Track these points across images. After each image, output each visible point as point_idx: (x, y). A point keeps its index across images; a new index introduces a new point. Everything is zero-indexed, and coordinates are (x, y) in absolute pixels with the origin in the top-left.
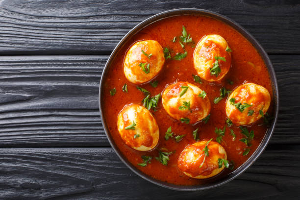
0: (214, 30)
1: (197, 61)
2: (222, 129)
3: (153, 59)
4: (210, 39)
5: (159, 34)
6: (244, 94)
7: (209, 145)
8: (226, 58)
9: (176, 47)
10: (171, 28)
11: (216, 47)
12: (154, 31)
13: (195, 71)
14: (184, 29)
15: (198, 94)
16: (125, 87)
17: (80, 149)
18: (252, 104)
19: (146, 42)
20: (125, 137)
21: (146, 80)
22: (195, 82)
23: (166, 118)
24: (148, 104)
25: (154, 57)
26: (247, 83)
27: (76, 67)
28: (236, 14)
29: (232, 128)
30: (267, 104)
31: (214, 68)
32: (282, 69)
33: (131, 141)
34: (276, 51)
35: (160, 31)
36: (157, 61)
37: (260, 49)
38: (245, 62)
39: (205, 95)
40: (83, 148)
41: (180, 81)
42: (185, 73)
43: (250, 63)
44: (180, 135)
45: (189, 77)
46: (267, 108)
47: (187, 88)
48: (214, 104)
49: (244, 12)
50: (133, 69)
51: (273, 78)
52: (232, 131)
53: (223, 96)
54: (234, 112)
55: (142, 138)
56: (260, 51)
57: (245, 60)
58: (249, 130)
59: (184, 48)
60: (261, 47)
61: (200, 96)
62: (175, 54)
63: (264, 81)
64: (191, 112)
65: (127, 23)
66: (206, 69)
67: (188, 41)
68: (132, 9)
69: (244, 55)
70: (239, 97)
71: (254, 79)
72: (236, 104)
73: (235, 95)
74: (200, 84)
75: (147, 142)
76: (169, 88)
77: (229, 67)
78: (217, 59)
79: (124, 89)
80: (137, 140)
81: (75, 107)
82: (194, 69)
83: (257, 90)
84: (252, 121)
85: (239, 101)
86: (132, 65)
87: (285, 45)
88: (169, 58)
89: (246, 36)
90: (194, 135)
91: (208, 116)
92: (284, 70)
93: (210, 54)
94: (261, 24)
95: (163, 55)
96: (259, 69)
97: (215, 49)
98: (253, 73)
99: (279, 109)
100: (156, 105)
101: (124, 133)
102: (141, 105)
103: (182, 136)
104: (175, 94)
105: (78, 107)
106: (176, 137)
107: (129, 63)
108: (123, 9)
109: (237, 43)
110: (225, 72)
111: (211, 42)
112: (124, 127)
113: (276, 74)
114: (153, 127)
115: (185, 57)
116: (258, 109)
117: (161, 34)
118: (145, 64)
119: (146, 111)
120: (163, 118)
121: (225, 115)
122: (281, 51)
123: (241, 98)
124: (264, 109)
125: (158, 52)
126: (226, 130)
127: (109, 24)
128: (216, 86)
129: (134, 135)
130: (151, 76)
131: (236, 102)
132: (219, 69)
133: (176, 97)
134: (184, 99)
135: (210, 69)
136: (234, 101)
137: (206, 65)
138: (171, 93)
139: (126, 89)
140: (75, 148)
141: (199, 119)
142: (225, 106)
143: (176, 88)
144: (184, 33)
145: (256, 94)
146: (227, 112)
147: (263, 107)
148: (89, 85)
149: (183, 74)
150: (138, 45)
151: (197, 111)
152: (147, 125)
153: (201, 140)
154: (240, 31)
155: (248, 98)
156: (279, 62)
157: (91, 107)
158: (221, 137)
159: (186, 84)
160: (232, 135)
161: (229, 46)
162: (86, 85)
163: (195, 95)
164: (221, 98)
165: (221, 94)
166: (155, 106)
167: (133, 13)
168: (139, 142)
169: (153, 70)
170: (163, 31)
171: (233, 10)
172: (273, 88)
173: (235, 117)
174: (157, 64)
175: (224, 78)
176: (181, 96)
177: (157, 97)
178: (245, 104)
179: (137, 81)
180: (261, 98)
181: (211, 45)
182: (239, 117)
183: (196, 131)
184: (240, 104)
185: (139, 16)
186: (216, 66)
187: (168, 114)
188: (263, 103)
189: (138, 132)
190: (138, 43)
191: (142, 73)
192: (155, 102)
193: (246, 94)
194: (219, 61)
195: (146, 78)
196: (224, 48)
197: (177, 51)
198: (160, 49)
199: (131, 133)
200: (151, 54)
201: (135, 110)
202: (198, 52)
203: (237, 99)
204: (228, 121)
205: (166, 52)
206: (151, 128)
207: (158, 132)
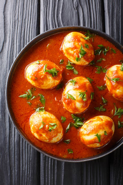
1: (46, 87)
5: (25, 115)
9: (35, 102)
10: (20, 106)
14: (20, 96)
35: (23, 115)
48: (78, 73)
55: (107, 129)
67: (30, 93)
107: (49, 139)
131: (78, 57)
144: (24, 95)
160: (101, 61)
168: (109, 131)
170: (22, 112)
174: (50, 118)
179: (62, 133)
182: (89, 55)
206: (99, 122)
207: (101, 117)
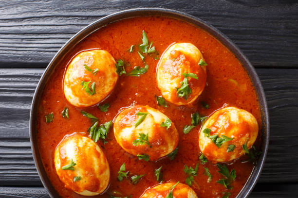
0: (185, 37)
2: (194, 167)
3: (100, 75)
4: (178, 49)
5: (111, 42)
6: (222, 122)
7: (175, 189)
8: (198, 75)
9: (134, 59)
10: (127, 33)
11: (185, 60)
12: (106, 38)
13: (159, 91)
14: (144, 34)
15: (161, 123)
16: (65, 112)
17: (11, 188)
18: (232, 137)
19: (92, 53)
20: (64, 178)
21: (92, 103)
22: (159, 105)
23: (120, 152)
24: (96, 135)
25: (101, 73)
26: (228, 106)
27: (6, 84)
28: (215, 15)
29: (207, 165)
30: (254, 136)
31: (182, 88)
32: (275, 87)
33: (70, 183)
34: (268, 63)
35: (112, 38)
36: (105, 78)
37: (246, 62)
38: (225, 79)
39: (169, 125)
40: (15, 188)
41: (138, 103)
42: (145, 93)
43: (232, 81)
44: (138, 175)
45: (150, 98)
46: (253, 140)
47: (146, 115)
48: (184, 134)
49: (226, 14)
50: (73, 89)
51: (262, 101)
52: (207, 170)
53: (195, 124)
54: (209, 145)
55: (85, 182)
56: (245, 65)
57: (225, 77)
58: (230, 168)
59: (144, 60)
60: (246, 60)
61: (164, 126)
62: (132, 69)
63: (250, 104)
64: (151, 147)
65: (72, 27)
66: (172, 89)
67: (149, 51)
68: (79, 9)
69: (224, 70)
70: (216, 127)
71: (237, 101)
72: (211, 137)
73: (211, 124)
74: (164, 108)
75: (91, 186)
76: (122, 114)
77: (204, 86)
78: (187, 76)
79: (64, 114)
80: (78, 183)
81: (5, 136)
82: (157, 88)
83: (240, 117)
84: (233, 157)
85: (215, 132)
86: (73, 83)
87: (279, 56)
88: (123, 74)
89: (226, 44)
90: (157, 175)
91: (174, 150)
92: (277, 89)
93: (177, 69)
94: (248, 29)
95: (114, 70)
96: (244, 88)
97: (184, 63)
98: (235, 93)
99: (270, 138)
100: (105, 135)
101: (62, 174)
102: (86, 135)
103: (141, 176)
104: (129, 122)
105: (8, 136)
106: (133, 178)
107: (69, 82)
108: (68, 9)
109: (215, 54)
110: (198, 93)
111: (179, 53)
112: (61, 166)
113: (266, 94)
114: (100, 166)
115: (146, 73)
116: (241, 143)
117: (114, 42)
118: (89, 82)
119: (91, 144)
120: (116, 153)
121: (198, 149)
122: (273, 63)
123: (218, 128)
124: (249, 142)
125: (108, 66)
126: (198, 168)
127: (48, 28)
128: (186, 110)
129: (73, 177)
130: (98, 97)
131: (211, 133)
132: (189, 89)
133: (130, 126)
134: (141, 130)
135: (178, 89)
136: (209, 132)
137: (171, 84)
138: (124, 122)
139: (67, 115)
140: (5, 188)
141: (162, 155)
142: (198, 138)
143: (131, 115)
144: (145, 40)
145: (238, 123)
146: (200, 146)
147: (248, 141)
148: (22, 108)
149: (142, 94)
150: (81, 56)
151: (159, 146)
152: (92, 164)
153: (165, 182)
154: (219, 38)
155: (227, 128)
156: (270, 78)
157: (25, 135)
158: (192, 177)
159: (145, 109)
160: (206, 175)
161: (204, 57)
162: (19, 108)
163: (157, 125)
164: (193, 126)
165: (193, 122)
166: (104, 138)
167: (80, 14)
168: (81, 186)
169: (100, 91)
170: (117, 37)
171: (212, 10)
172: (262, 114)
173: (210, 153)
174: (106, 82)
175: (196, 101)
176: (136, 126)
177: (107, 124)
178: (223, 136)
179: (80, 104)
180: (246, 128)
181: (179, 56)
182: (216, 153)
183: (159, 170)
184: (217, 137)
185: (88, 17)
186: (185, 85)
187: (121, 148)
188: (247, 135)
189: (79, 173)
190: (81, 54)
191: (86, 94)
192: (104, 131)
193: (226, 124)
194: (189, 79)
195: (92, 100)
196: (196, 60)
197: (135, 64)
198: (110, 63)
199: (70, 175)
200: (97, 70)
201: (75, 144)
202: (162, 67)
203: (213, 129)
204: (201, 157)
205: (119, 65)
206: (96, 167)
